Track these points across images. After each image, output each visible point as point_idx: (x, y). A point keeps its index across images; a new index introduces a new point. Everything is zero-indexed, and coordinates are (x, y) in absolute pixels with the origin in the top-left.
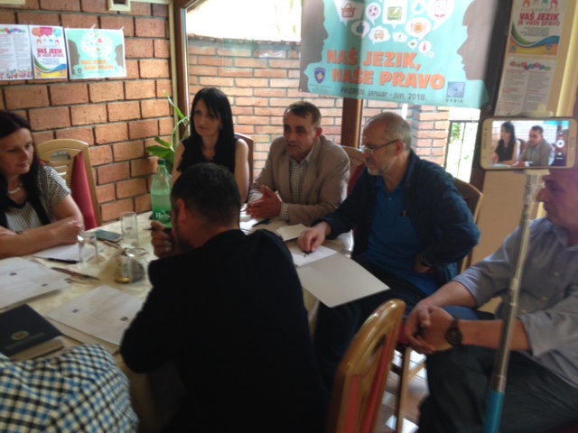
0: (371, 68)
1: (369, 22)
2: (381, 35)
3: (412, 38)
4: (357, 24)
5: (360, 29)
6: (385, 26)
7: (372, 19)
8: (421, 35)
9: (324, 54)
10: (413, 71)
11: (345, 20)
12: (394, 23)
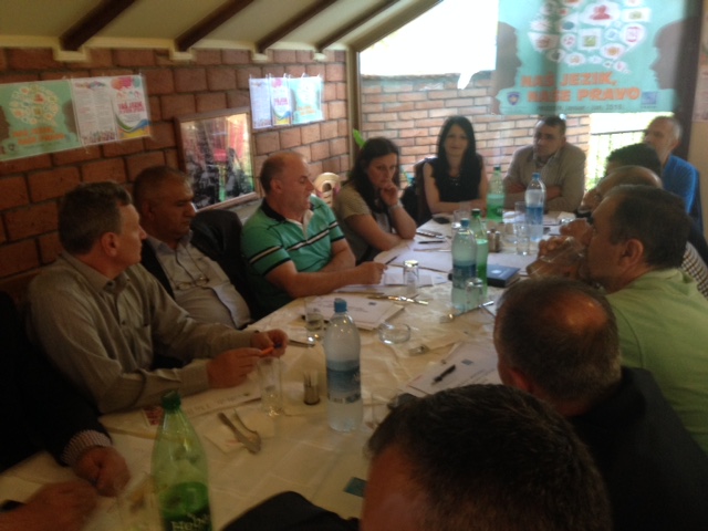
0: (568, 88)
1: (565, 49)
2: (577, 60)
3: (607, 59)
4: (553, 52)
5: (557, 56)
6: (580, 52)
7: (567, 47)
8: (615, 57)
9: (518, 80)
10: (609, 86)
11: (540, 50)
12: (590, 49)
